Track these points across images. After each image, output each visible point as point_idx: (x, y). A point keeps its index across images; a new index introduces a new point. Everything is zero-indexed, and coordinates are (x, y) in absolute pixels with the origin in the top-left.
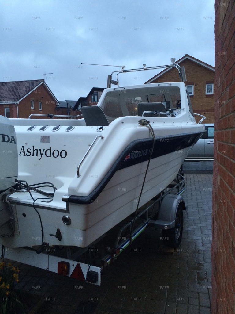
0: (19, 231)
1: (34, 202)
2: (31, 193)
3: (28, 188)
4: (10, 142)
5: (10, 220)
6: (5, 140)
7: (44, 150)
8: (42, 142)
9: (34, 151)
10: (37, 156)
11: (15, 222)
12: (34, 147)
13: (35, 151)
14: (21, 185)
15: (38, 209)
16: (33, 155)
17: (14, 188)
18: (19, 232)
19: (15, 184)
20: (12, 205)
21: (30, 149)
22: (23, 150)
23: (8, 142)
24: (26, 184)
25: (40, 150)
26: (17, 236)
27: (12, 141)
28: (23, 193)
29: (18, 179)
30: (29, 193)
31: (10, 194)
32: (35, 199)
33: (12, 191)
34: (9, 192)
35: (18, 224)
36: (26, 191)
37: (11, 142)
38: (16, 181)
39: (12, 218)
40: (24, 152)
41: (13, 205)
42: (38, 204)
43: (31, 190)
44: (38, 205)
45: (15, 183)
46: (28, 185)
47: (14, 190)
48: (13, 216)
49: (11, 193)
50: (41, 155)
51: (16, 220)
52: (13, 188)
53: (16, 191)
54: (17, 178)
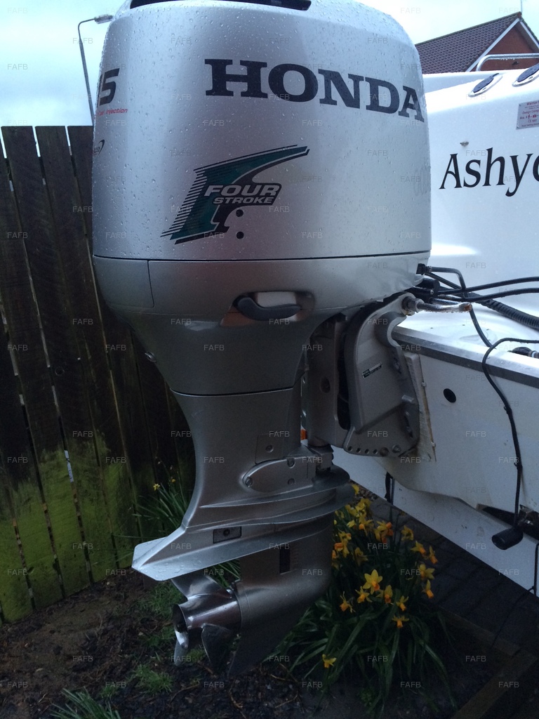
0: (433, 444)
1: (488, 352)
2: (477, 315)
3: (465, 296)
4: (400, 114)
5: (403, 406)
6: (380, 104)
7: (529, 156)
8: (524, 126)
9: (489, 165)
10: (501, 182)
11: (418, 411)
12: (490, 151)
13: (496, 167)
14: (442, 285)
15: (502, 383)
16: (487, 183)
17: (418, 297)
18: (433, 448)
19: (418, 282)
20: (408, 355)
21: (478, 162)
22: (452, 169)
23: (391, 110)
24: (459, 285)
25: (514, 159)
26: (424, 456)
27: (408, 110)
28: (445, 313)
29: (430, 264)
30: (467, 314)
31: (403, 316)
32: (493, 343)
33: (408, 307)
34: (399, 310)
35: (429, 420)
36: (457, 306)
37: (403, 114)
38: (422, 269)
39: (410, 401)
40: (457, 175)
41: (413, 357)
42: (504, 362)
43: (475, 305)
44: (502, 367)
45: (416, 278)
46: (468, 286)
47: (414, 302)
48: (413, 394)
49: (404, 312)
50: (519, 178)
51: (422, 409)
52: (412, 296)
53: (421, 307)
54: (427, 259)
